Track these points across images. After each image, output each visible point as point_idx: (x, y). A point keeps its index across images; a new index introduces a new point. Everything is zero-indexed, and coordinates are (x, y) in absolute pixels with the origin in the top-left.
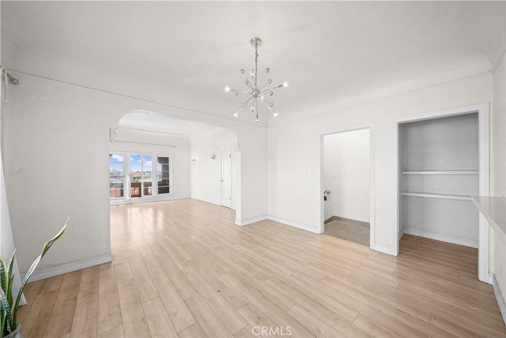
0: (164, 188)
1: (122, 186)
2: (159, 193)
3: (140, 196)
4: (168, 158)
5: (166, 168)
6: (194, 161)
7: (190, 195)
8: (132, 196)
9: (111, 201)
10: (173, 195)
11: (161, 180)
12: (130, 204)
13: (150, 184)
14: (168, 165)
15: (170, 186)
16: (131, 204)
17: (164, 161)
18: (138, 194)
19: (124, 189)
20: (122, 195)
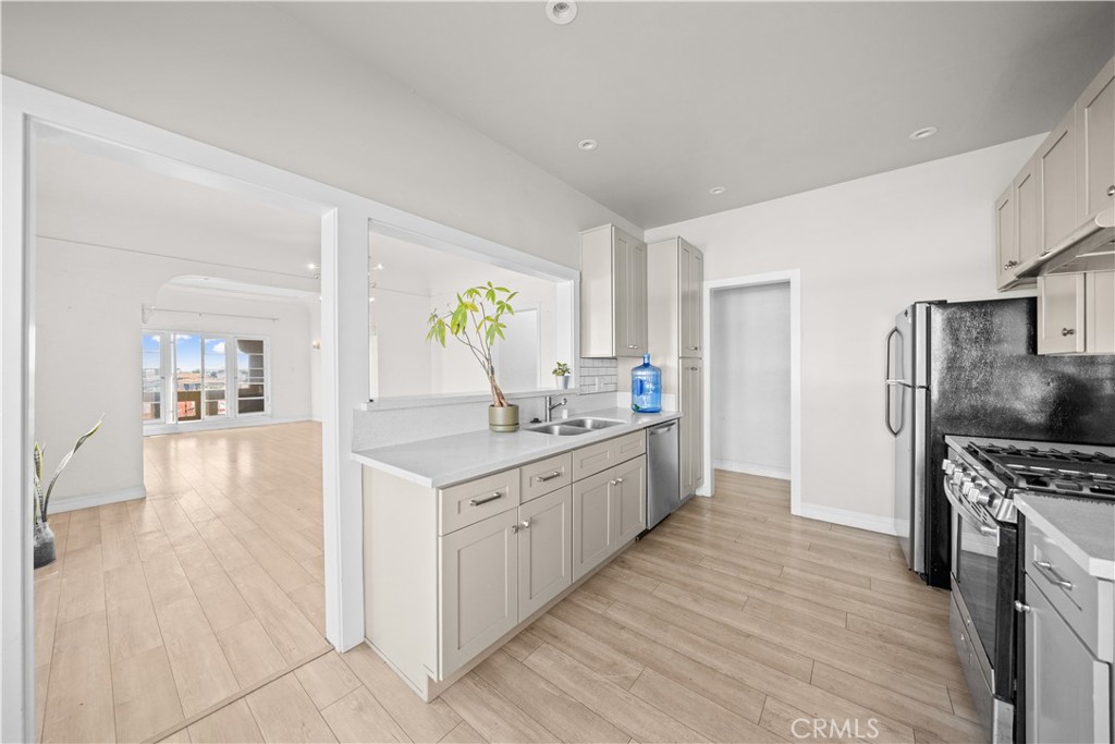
0: (252, 401)
1: (157, 397)
2: (240, 412)
3: (198, 417)
4: (262, 342)
5: (258, 362)
6: (318, 348)
7: (311, 416)
8: (180, 419)
9: (145, 428)
10: (272, 416)
11: (246, 386)
12: (176, 434)
13: (221, 395)
14: (262, 357)
15: (265, 398)
16: (178, 433)
17: (254, 347)
18: (193, 414)
19: (161, 402)
20: (157, 414)
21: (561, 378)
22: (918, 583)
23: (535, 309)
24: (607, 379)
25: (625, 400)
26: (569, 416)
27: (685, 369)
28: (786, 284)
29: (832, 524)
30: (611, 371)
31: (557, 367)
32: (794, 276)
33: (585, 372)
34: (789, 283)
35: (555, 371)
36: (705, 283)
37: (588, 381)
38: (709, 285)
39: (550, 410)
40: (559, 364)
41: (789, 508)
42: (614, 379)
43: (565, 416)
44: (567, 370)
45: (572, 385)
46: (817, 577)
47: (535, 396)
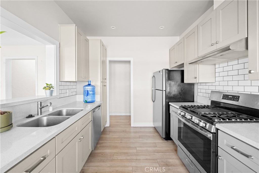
21: (48, 91)
22: (163, 140)
23: (34, 59)
24: (72, 90)
25: (80, 98)
26: (53, 109)
27: (103, 86)
28: (129, 62)
29: (141, 127)
30: (74, 87)
31: (46, 85)
32: (132, 60)
33: (62, 88)
34: (130, 61)
35: (45, 88)
36: (107, 58)
37: (63, 91)
38: (108, 59)
39: (41, 109)
40: (47, 84)
41: (130, 125)
42: (75, 90)
43: (51, 110)
44: (52, 87)
45: (55, 94)
46: (145, 148)
47: (30, 102)
